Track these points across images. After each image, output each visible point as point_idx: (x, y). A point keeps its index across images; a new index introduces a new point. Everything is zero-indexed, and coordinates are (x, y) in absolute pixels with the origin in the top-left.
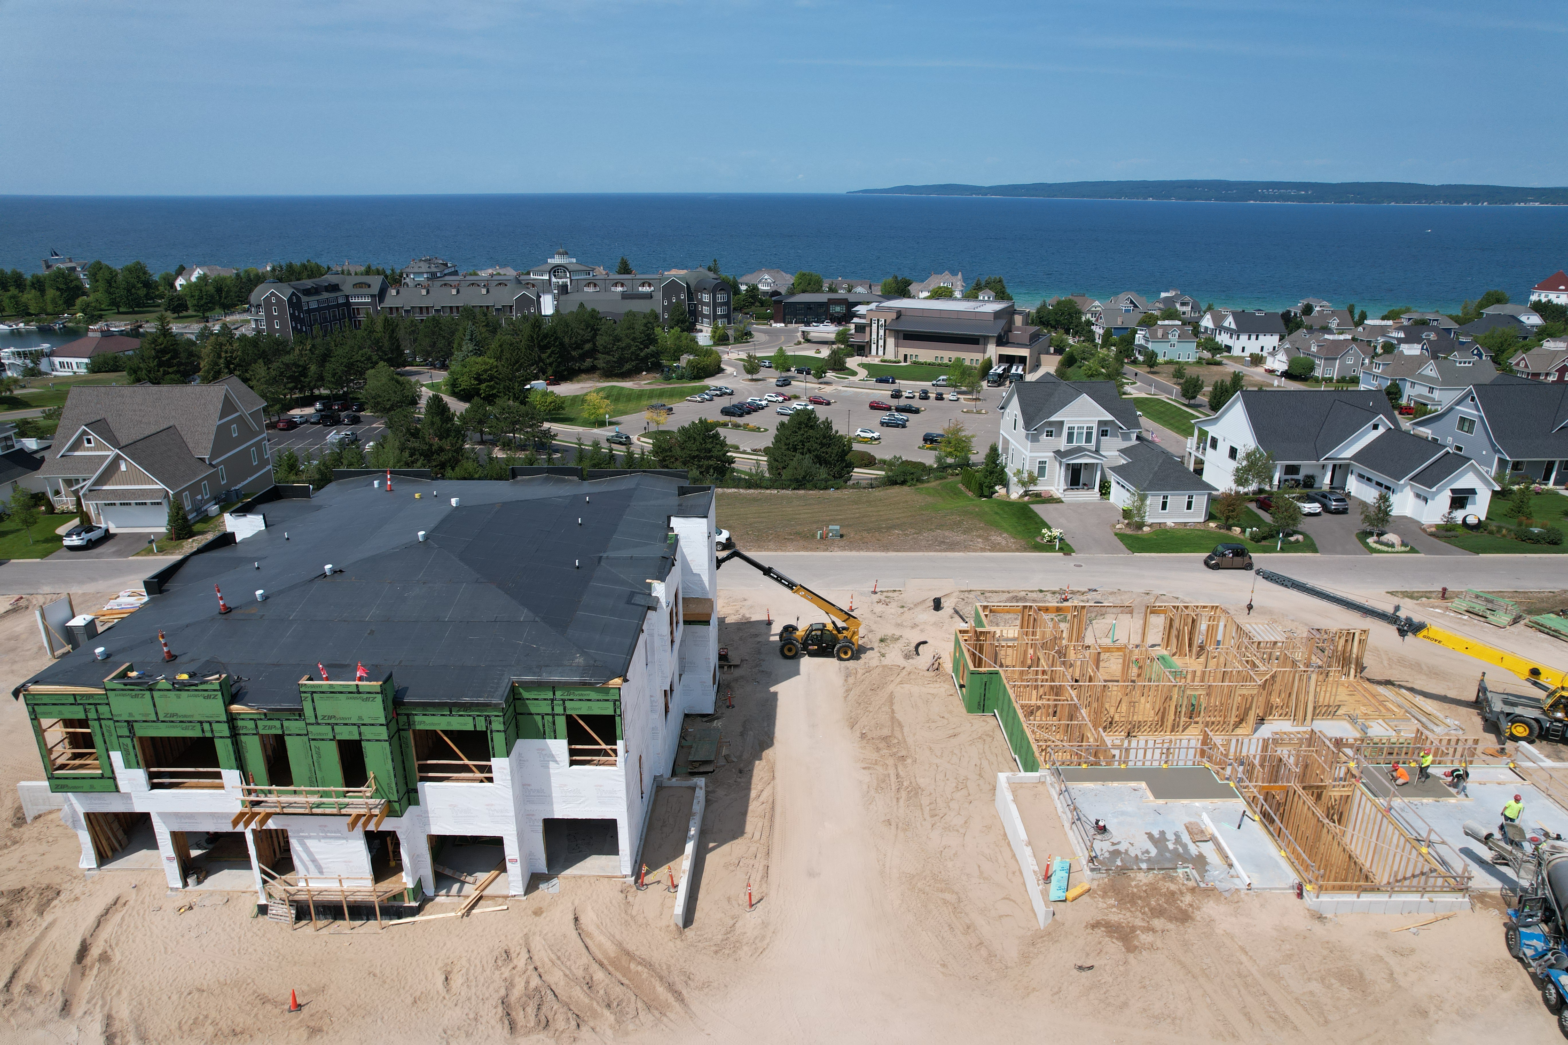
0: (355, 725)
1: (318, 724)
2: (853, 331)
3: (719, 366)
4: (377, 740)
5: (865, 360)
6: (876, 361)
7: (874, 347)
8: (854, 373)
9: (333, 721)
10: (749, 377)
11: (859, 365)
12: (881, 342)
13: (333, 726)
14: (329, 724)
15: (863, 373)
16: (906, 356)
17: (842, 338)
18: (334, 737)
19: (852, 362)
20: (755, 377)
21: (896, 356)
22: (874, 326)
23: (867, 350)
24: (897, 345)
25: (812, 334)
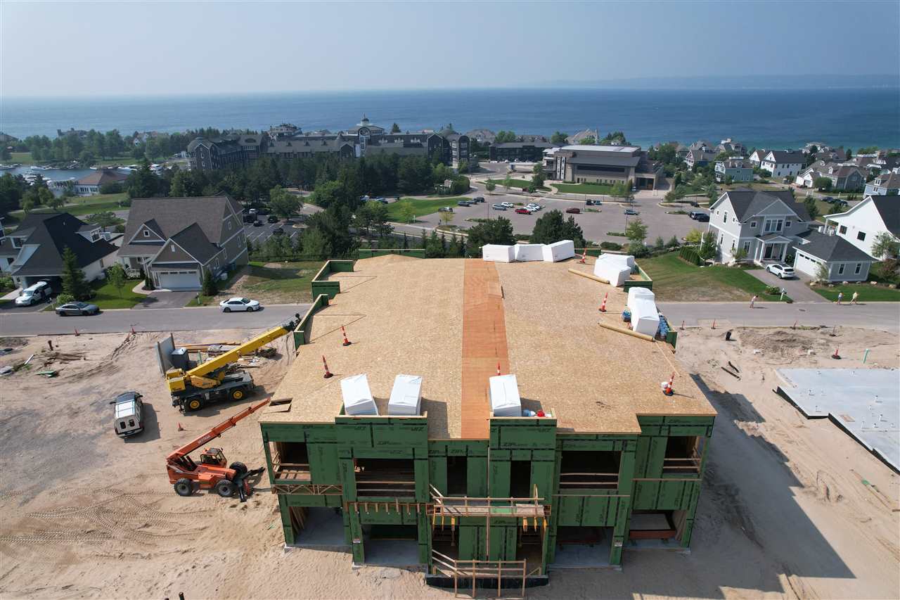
0: (529, 449)
1: (501, 449)
2: (545, 164)
3: (469, 186)
4: (544, 461)
5: (555, 182)
6: (561, 182)
7: (558, 174)
8: (549, 190)
9: (513, 447)
10: (488, 192)
11: (551, 185)
12: (563, 171)
13: (511, 450)
14: (508, 449)
15: (555, 190)
16: (579, 179)
17: (538, 169)
18: (511, 458)
19: (547, 183)
20: (492, 193)
21: (573, 179)
22: (559, 161)
23: (554, 176)
24: (573, 173)
25: (517, 167)
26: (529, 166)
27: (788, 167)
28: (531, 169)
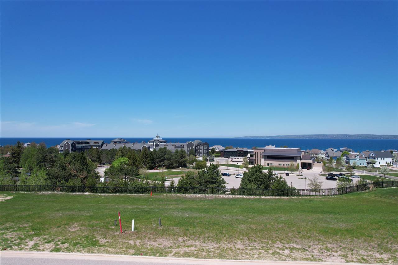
2: (249, 157)
12: (259, 160)
16: (268, 164)
19: (251, 166)
22: (257, 154)
23: (254, 163)
24: (264, 160)
25: (234, 159)
26: (241, 159)
27: (384, 159)
28: (242, 160)
